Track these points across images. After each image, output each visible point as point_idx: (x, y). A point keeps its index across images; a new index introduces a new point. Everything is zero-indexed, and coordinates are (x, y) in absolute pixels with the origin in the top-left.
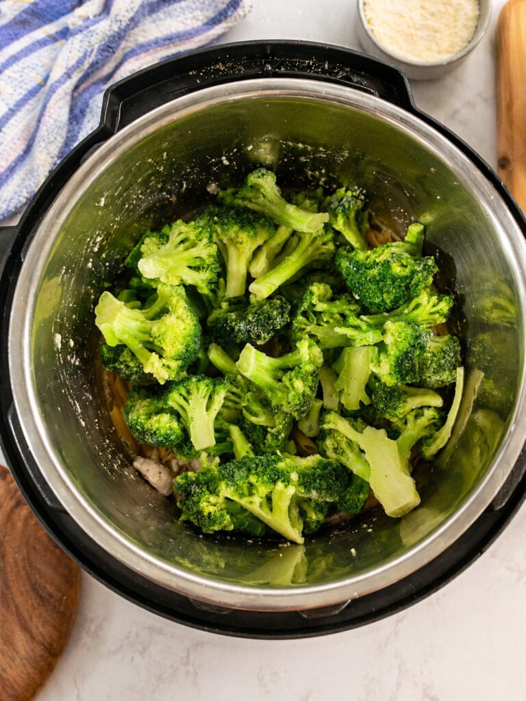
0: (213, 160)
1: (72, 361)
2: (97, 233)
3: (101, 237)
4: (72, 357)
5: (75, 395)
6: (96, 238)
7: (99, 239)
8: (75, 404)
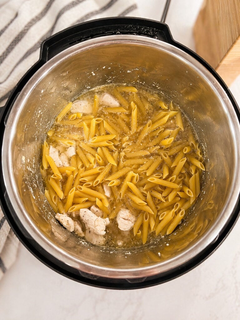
0: (88, 74)
1: (29, 169)
2: (39, 108)
3: (40, 110)
4: (28, 167)
5: (30, 184)
6: (39, 111)
7: (40, 111)
8: (30, 189)
